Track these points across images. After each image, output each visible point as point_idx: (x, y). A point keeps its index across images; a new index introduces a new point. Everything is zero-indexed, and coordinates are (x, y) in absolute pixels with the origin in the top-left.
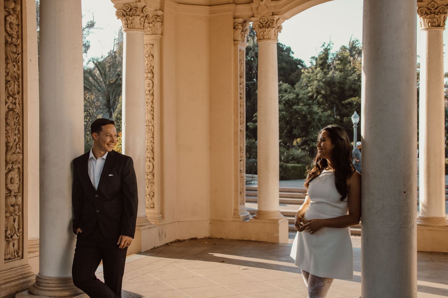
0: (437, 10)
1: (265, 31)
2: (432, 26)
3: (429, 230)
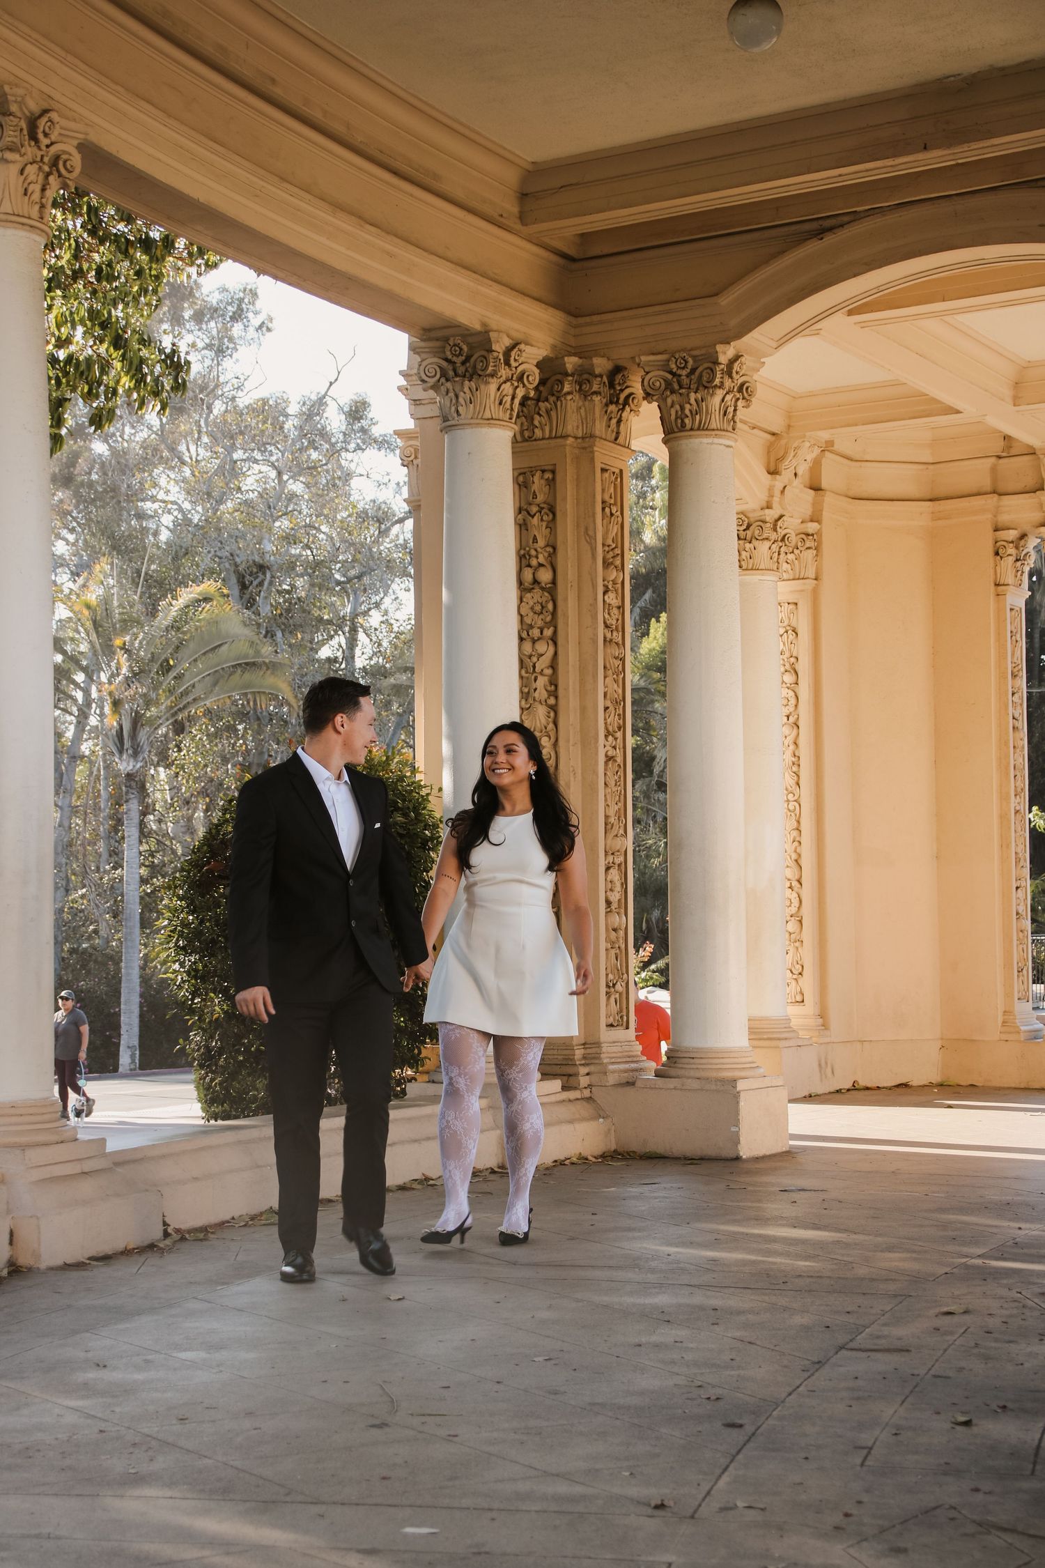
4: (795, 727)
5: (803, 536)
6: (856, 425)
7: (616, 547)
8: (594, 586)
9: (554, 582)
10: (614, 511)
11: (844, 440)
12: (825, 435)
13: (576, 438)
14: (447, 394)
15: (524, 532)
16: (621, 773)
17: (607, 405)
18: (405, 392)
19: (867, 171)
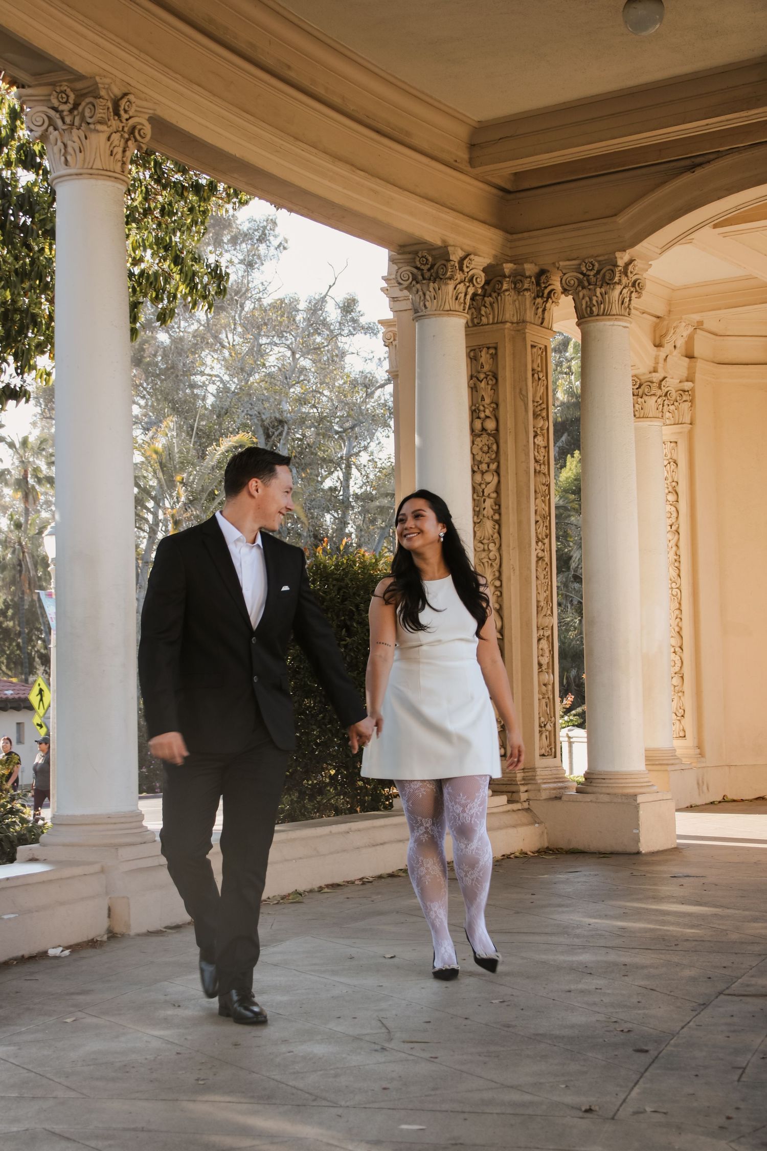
4: (677, 534)
5: (681, 392)
6: (720, 309)
7: (543, 403)
8: (527, 433)
9: (497, 429)
10: (541, 377)
11: (711, 320)
12: (696, 317)
13: (512, 323)
14: (417, 293)
15: (475, 393)
16: (548, 569)
17: (535, 298)
18: (386, 292)
19: (727, 120)
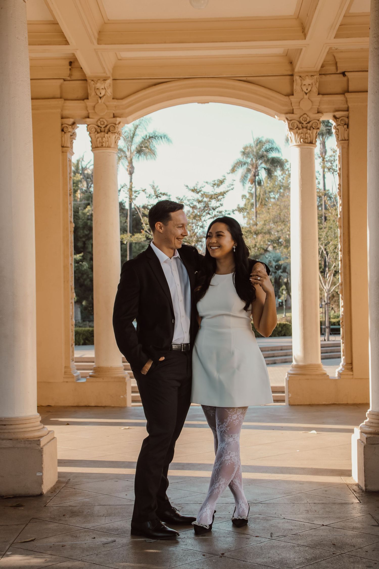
0: (309, 125)
1: (104, 137)
2: (305, 142)
3: (306, 379)
